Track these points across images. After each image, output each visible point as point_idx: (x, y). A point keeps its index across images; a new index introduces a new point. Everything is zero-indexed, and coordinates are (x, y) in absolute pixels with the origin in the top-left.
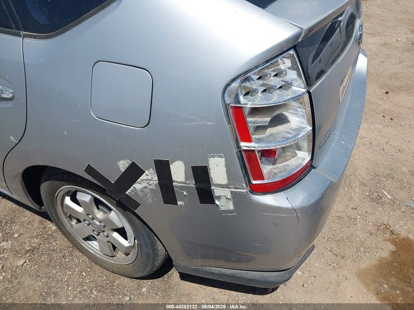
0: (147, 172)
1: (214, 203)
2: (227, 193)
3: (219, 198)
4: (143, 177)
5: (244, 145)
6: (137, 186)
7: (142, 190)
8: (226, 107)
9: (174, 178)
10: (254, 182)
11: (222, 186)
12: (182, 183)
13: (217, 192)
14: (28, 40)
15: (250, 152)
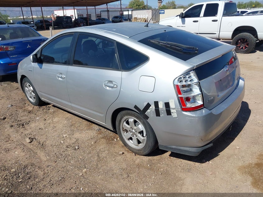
0: (152, 106)
1: (171, 115)
2: (175, 111)
3: (173, 113)
4: (151, 107)
5: (180, 96)
6: (149, 111)
7: (150, 112)
8: (174, 85)
9: (159, 107)
10: (183, 107)
11: (174, 109)
12: (162, 108)
13: (172, 111)
14: (123, 72)
15: (181, 98)
